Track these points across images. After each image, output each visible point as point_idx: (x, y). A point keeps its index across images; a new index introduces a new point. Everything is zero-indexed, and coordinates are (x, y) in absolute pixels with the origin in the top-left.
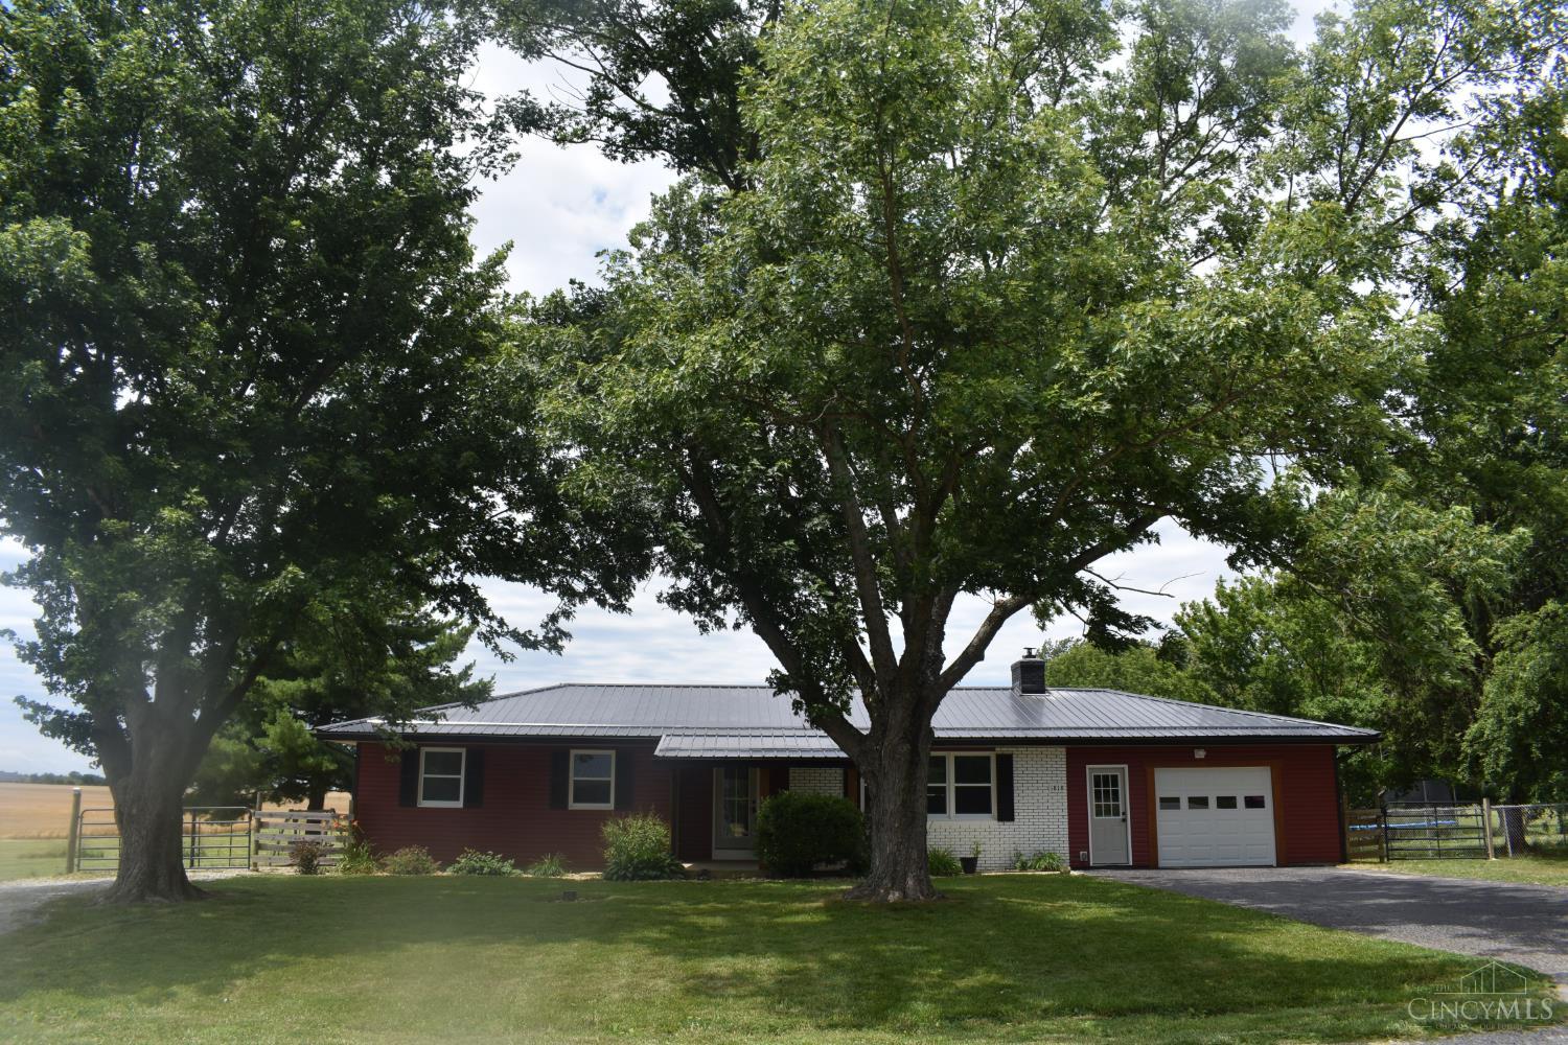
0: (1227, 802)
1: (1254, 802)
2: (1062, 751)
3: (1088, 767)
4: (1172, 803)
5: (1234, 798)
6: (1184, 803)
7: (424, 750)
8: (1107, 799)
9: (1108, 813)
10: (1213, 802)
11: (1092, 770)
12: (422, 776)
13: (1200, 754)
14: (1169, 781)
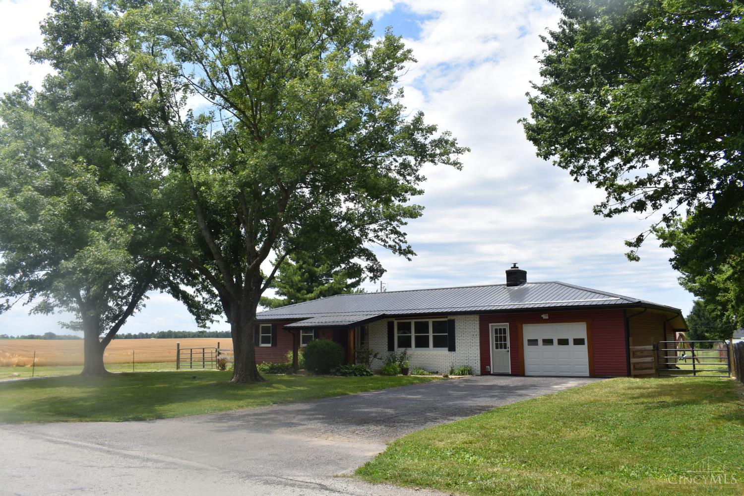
0: (563, 342)
1: (579, 342)
2: (477, 317)
3: (490, 325)
4: (533, 342)
5: (568, 340)
6: (540, 342)
7: (261, 325)
8: (501, 341)
9: (501, 348)
10: (555, 342)
11: (492, 327)
12: (261, 335)
13: (545, 317)
14: (530, 331)
